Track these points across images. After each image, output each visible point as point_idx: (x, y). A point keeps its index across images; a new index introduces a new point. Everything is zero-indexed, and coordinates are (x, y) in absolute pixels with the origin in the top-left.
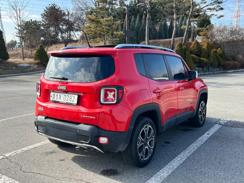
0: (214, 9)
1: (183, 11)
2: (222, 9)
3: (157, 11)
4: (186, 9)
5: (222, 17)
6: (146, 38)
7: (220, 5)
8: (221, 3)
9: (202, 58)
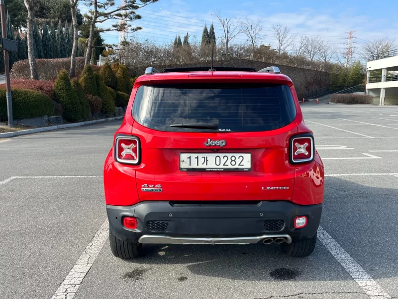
0: (126, 16)
1: (55, 12)
2: (139, 17)
3: (19, 7)
4: (60, 10)
5: (139, 30)
6: (29, 54)
7: (134, 10)
8: (136, 9)
9: (119, 92)
